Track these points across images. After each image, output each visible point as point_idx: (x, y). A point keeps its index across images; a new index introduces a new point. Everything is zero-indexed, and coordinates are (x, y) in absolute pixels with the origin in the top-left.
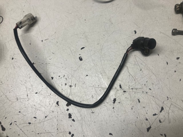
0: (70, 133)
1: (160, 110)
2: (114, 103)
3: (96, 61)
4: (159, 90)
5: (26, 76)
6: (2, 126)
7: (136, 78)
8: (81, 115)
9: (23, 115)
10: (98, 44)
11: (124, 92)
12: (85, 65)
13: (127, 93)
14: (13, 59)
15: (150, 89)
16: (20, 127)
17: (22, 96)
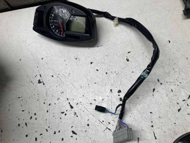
1: (188, 97)
2: (153, 92)
3: (139, 62)
4: (187, 83)
5: (87, 71)
6: (71, 105)
7: (170, 74)
9: (86, 98)
10: (141, 50)
11: (161, 84)
12: (131, 65)
13: (163, 85)
14: (76, 59)
15: (180, 83)
16: (84, 106)
17: (85, 85)
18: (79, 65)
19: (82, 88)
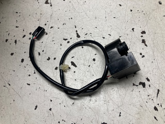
0: (141, 54)
5: (107, 4)
8: (154, 43)
12: (164, 8)
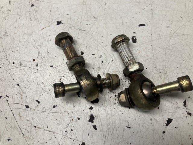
2: (167, 125)
17: (29, 63)
18: (33, 19)
19: (22, 68)
